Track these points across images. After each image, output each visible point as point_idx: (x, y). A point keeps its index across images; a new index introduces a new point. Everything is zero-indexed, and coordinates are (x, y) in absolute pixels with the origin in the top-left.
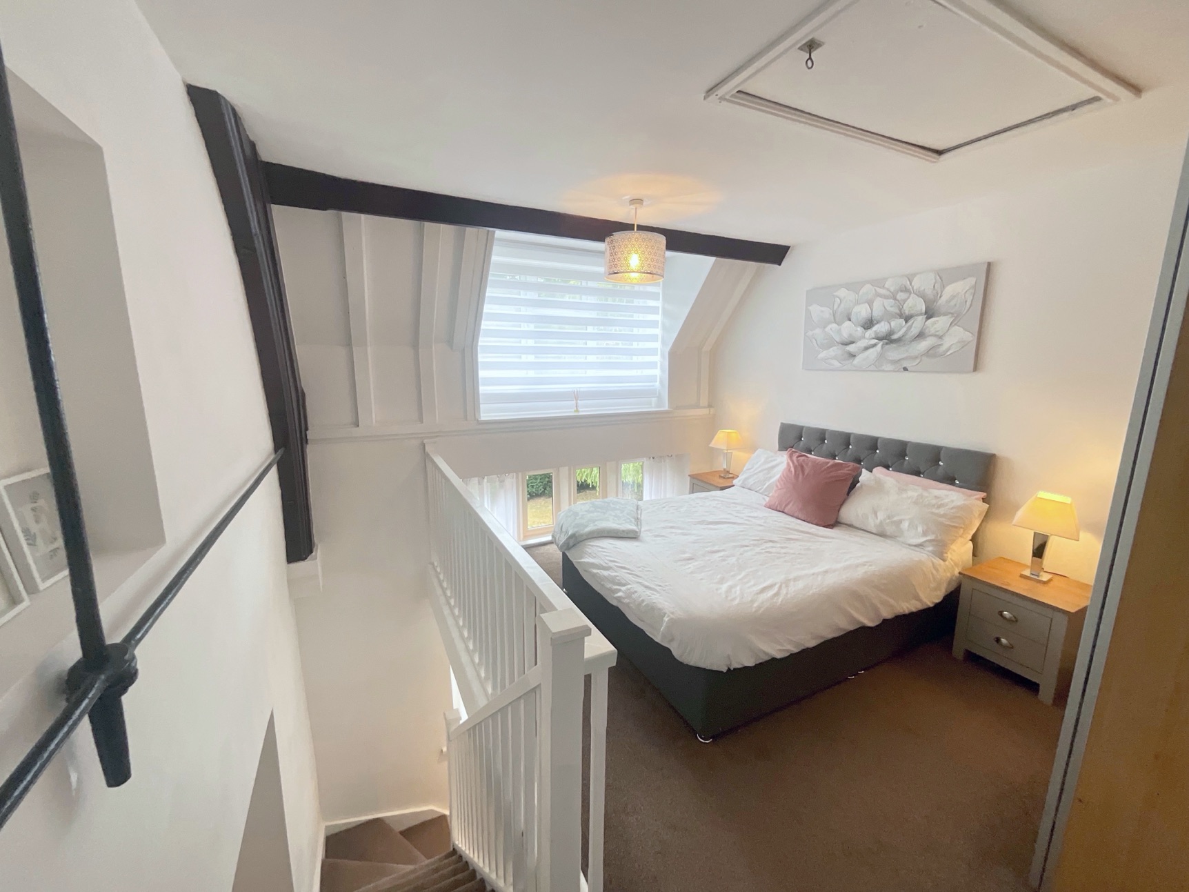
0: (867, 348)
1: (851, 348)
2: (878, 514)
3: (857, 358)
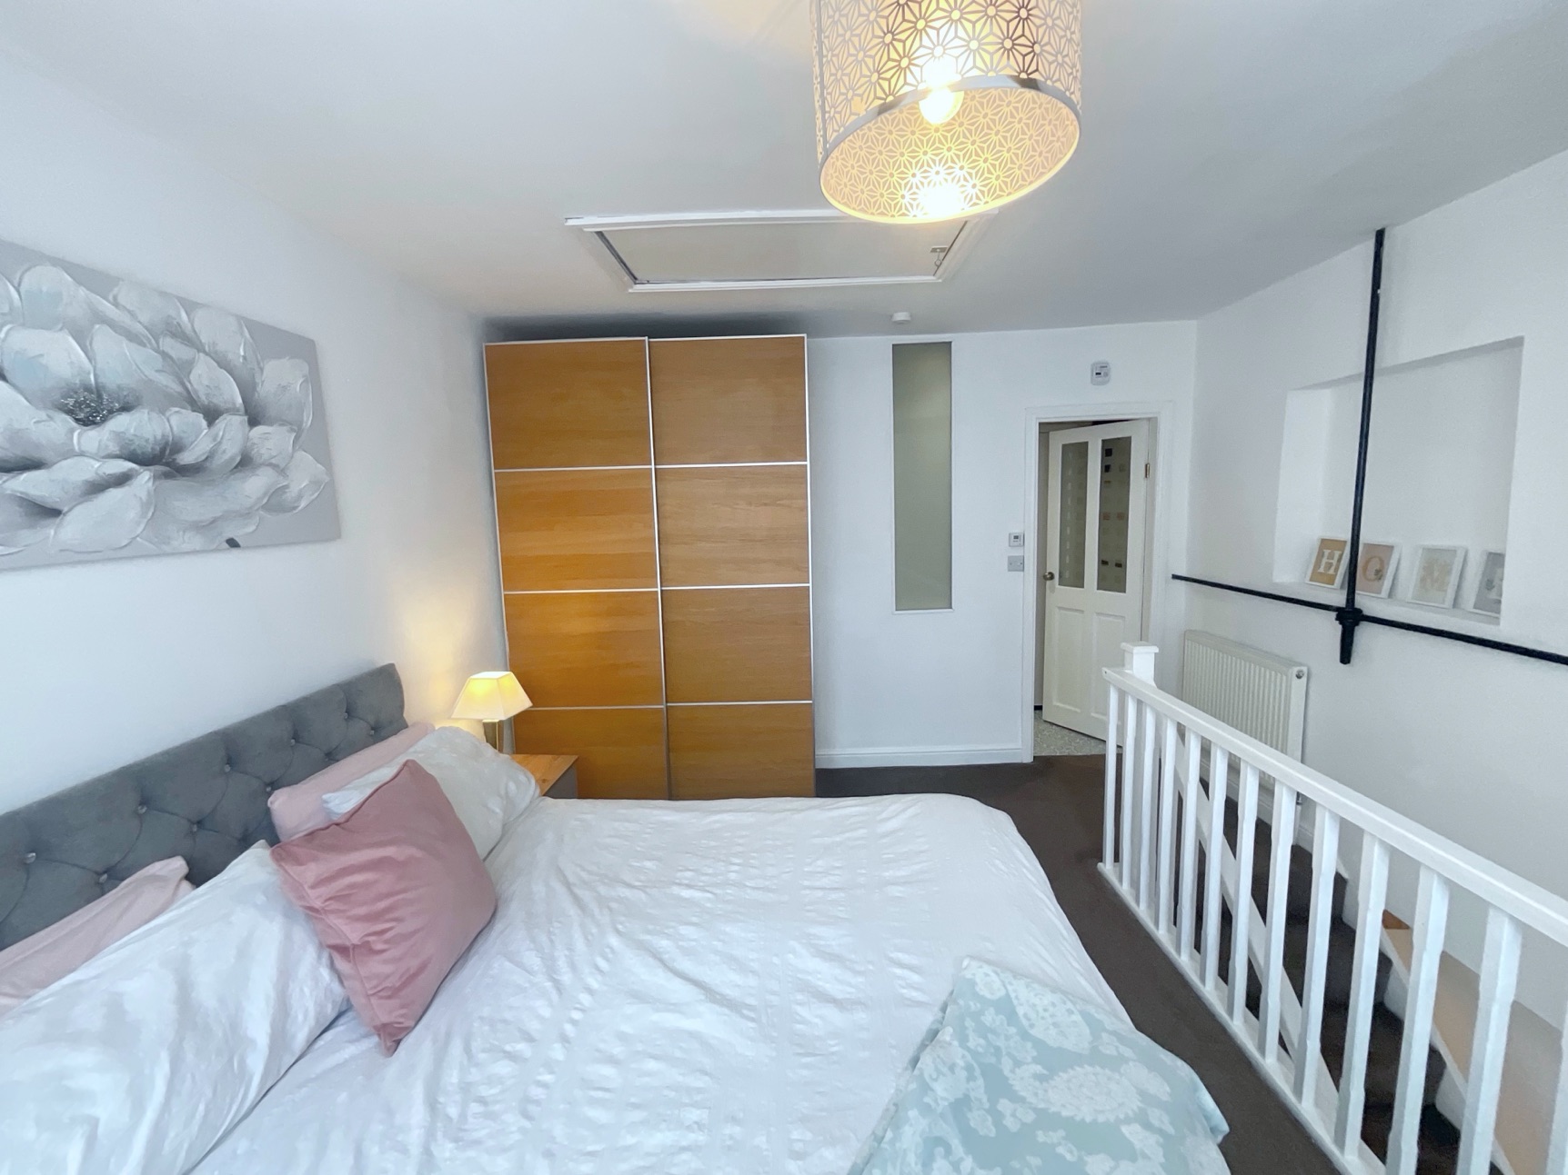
0: (97, 487)
1: (30, 484)
2: (491, 804)
3: (69, 518)
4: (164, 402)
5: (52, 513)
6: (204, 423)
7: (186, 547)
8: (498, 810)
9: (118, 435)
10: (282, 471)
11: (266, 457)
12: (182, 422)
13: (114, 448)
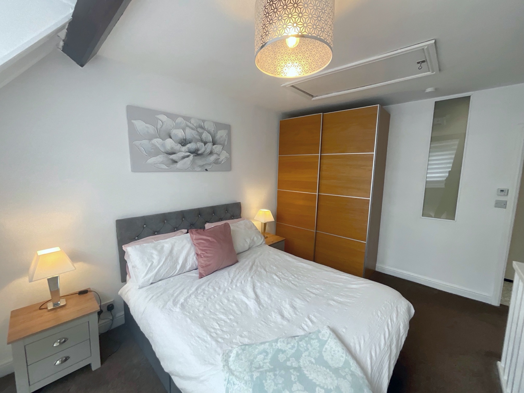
0: (184, 158)
1: (173, 157)
2: (247, 240)
3: (179, 163)
4: (197, 141)
5: (175, 162)
6: (204, 145)
7: (197, 170)
8: (248, 242)
9: (188, 148)
10: (219, 155)
11: (216, 152)
12: (200, 145)
13: (187, 150)
